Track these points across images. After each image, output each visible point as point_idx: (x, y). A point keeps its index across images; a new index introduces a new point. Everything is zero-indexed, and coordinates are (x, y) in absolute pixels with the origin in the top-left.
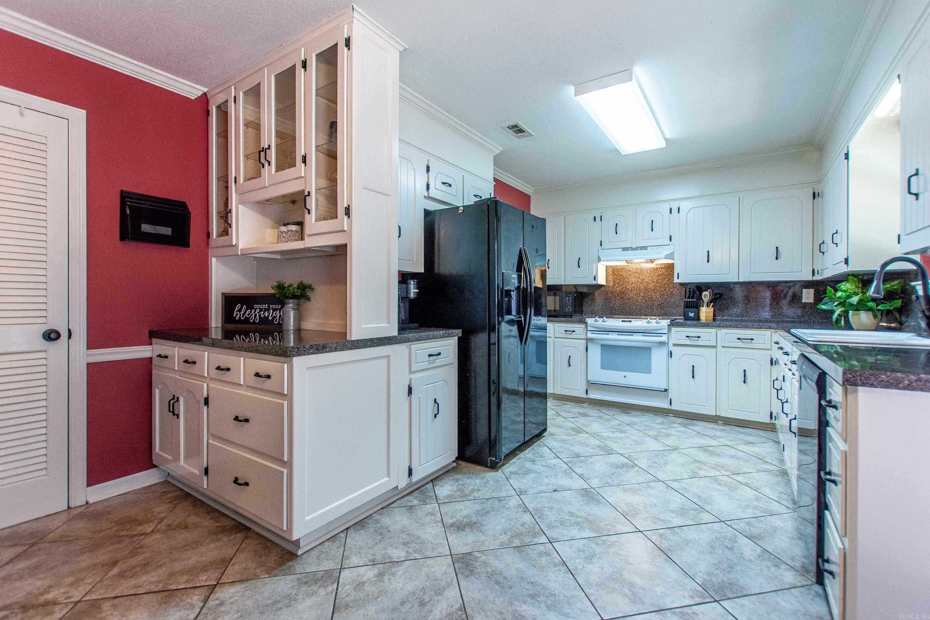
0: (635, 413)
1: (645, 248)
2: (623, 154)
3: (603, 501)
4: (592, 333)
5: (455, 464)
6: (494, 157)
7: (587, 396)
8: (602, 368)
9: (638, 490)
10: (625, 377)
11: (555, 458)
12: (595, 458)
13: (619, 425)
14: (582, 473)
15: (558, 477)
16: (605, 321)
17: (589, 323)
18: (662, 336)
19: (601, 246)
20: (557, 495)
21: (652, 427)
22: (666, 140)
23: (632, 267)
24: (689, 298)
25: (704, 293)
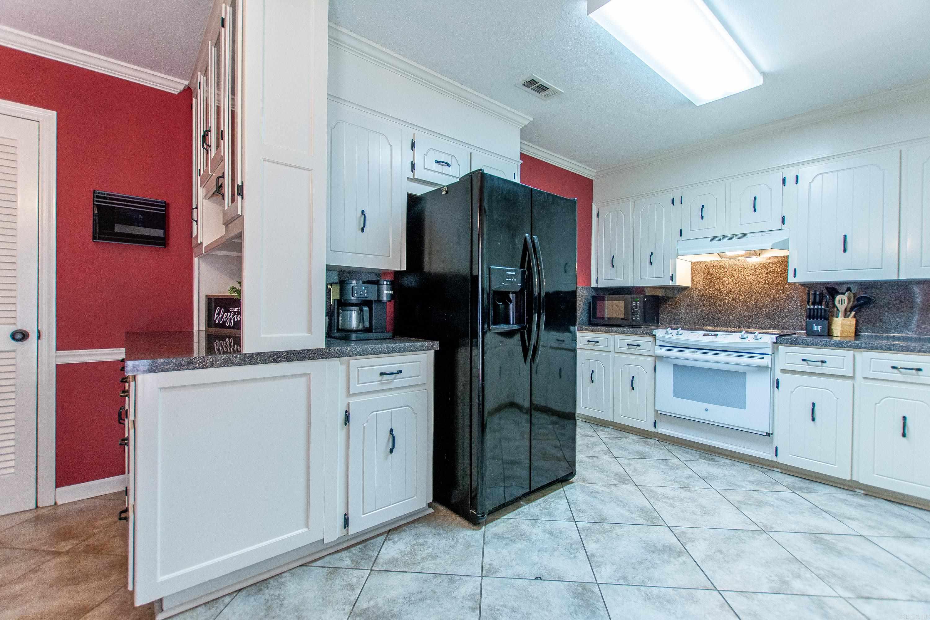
0: (722, 461)
1: (744, 235)
2: (697, 105)
3: (603, 612)
4: (661, 349)
5: (431, 510)
6: (521, 130)
7: (656, 430)
8: (674, 396)
9: (669, 601)
10: (707, 410)
11: (568, 520)
12: (626, 528)
13: (689, 477)
14: (594, 551)
15: (556, 553)
16: (680, 333)
17: (657, 335)
18: (762, 358)
19: (681, 236)
20: (537, 588)
21: (738, 486)
22: (764, 74)
23: (729, 263)
24: (814, 303)
25: (838, 297)
